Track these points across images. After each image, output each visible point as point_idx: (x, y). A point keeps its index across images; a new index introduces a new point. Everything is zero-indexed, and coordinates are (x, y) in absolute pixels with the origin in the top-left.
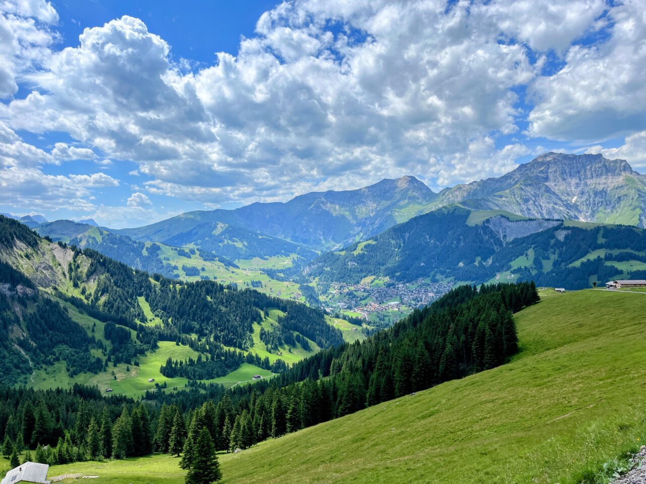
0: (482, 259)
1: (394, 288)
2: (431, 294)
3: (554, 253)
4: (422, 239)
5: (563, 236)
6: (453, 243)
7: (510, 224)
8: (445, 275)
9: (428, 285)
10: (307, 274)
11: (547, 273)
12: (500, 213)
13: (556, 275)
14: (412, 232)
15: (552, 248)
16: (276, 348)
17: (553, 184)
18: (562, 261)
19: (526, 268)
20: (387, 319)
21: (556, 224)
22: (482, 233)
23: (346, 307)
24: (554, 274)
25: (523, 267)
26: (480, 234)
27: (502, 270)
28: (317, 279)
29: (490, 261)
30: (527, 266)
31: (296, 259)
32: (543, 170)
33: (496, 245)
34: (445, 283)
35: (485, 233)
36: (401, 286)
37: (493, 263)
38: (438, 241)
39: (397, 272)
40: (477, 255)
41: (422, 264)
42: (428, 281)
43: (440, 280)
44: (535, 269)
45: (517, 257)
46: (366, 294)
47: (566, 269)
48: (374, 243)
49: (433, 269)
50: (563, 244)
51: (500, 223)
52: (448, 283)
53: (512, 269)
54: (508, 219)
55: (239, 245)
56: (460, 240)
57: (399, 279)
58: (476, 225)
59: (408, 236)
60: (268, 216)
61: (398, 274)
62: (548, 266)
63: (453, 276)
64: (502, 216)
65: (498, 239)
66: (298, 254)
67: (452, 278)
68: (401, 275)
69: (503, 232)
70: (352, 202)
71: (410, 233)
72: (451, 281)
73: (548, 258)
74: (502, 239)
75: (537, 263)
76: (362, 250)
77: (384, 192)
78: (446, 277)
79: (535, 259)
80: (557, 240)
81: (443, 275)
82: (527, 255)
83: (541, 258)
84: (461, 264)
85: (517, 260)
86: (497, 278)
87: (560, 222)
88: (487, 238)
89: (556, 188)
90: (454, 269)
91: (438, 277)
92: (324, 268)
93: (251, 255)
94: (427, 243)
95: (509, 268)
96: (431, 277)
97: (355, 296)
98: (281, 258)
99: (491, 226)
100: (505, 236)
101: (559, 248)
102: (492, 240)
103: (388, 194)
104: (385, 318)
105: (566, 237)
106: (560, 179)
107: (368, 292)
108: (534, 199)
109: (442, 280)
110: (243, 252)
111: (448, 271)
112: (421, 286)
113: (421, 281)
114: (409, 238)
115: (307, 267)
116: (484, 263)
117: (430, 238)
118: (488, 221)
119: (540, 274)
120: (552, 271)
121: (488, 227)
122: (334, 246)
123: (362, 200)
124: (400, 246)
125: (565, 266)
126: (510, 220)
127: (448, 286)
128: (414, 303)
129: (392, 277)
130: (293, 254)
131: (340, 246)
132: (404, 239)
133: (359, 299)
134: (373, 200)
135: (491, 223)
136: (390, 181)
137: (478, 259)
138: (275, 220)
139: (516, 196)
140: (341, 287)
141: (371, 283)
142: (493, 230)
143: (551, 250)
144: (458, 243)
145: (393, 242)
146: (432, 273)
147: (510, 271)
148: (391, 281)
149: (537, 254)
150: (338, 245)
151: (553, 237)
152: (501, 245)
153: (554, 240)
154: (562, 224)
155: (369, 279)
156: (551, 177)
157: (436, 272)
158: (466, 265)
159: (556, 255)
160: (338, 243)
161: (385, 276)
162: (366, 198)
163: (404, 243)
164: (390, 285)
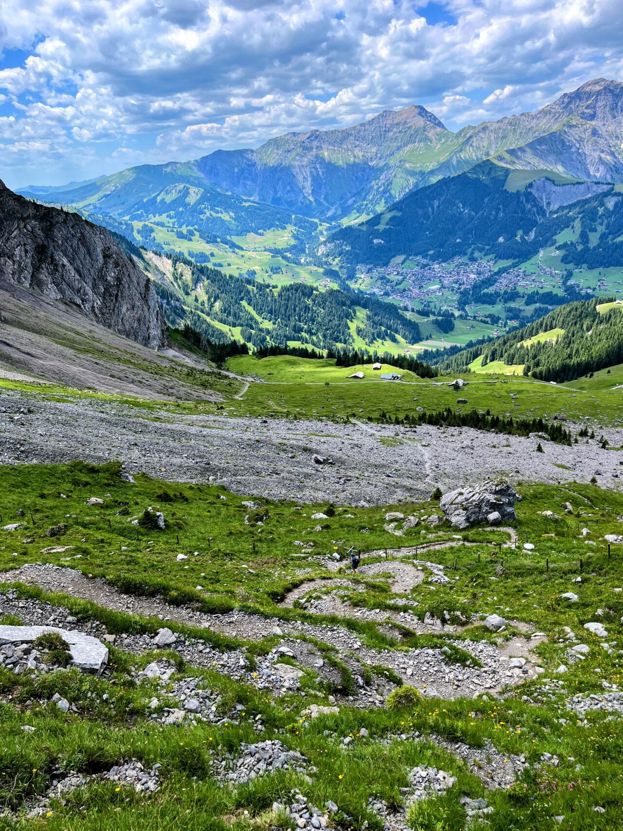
0: (524, 233)
1: (430, 269)
2: (472, 276)
3: (601, 224)
4: (454, 208)
5: (613, 203)
6: (491, 214)
7: (554, 188)
8: (483, 253)
9: (467, 264)
10: (323, 254)
11: (594, 248)
12: (544, 174)
13: (603, 250)
14: (442, 198)
15: (600, 218)
16: (372, 342)
17: (601, 124)
18: (610, 233)
19: (572, 243)
20: (432, 305)
21: (606, 188)
22: (524, 201)
23: (382, 293)
24: (601, 250)
25: (569, 243)
26: (522, 203)
27: (546, 245)
28: (337, 260)
29: (532, 235)
30: (573, 240)
31: (295, 232)
32: (591, 104)
33: (539, 215)
34: (484, 262)
35: (527, 201)
36: (436, 266)
37: (536, 237)
38: (473, 210)
39: (430, 250)
40: (519, 229)
41: (458, 240)
42: (464, 259)
43: (479, 258)
44: (581, 243)
45: (562, 229)
46: (400, 278)
47: (614, 244)
48: (399, 214)
49: (469, 246)
50: (613, 212)
51: (544, 187)
52: (488, 261)
53: (557, 245)
54: (553, 182)
55: (225, 217)
56: (500, 209)
57: (433, 258)
58: (518, 191)
59: (437, 204)
60: (236, 170)
61: (431, 252)
62: (594, 239)
63: (493, 253)
64: (547, 179)
65: (542, 208)
66: (295, 225)
67: (492, 256)
68: (434, 253)
69: (546, 199)
70: (345, 147)
71: (439, 200)
72: (492, 259)
73: (595, 230)
74: (545, 207)
75: (584, 237)
76: (387, 224)
77: (385, 131)
78: (485, 255)
79: (582, 232)
80: (606, 208)
81: (481, 252)
82: (573, 227)
83: (587, 230)
84: (501, 240)
85: (562, 233)
86: (541, 255)
87: (611, 186)
88: (529, 206)
89: (604, 129)
90: (493, 246)
91: (477, 254)
92: (344, 247)
93: (244, 231)
94: (460, 213)
95: (554, 242)
96: (468, 256)
97: (388, 281)
98: (278, 232)
99: (533, 191)
100: (549, 204)
101: (607, 218)
102: (535, 209)
103: (391, 134)
104: (431, 304)
105: (616, 205)
106: (610, 116)
107: (402, 275)
108: (578, 145)
109: (481, 259)
110: (233, 227)
111: (487, 247)
112: (458, 266)
113: (458, 260)
114: (438, 207)
115: (322, 246)
116: (526, 238)
117: (463, 207)
118: (531, 185)
119: (586, 250)
120: (599, 246)
121: (530, 193)
122: (329, 209)
123: (358, 143)
124: (429, 218)
125: (612, 240)
126: (556, 183)
127: (488, 265)
128: (456, 286)
129: (425, 257)
130: (289, 225)
131: (336, 209)
132: (433, 208)
133: (394, 283)
134: (371, 142)
135: (535, 188)
136: (391, 114)
137: (520, 233)
138: (247, 175)
139: (557, 143)
140: (369, 269)
141: (402, 264)
142: (536, 196)
143: (599, 221)
144: (497, 213)
145: (420, 212)
146: (470, 251)
147: (554, 247)
148: (424, 261)
149: (583, 226)
150: (333, 208)
151: (602, 204)
152: (544, 215)
153: (603, 208)
154: (612, 189)
155: (399, 259)
156: (599, 114)
157: (474, 249)
158: (506, 240)
159: (604, 227)
160: (332, 204)
161: (416, 255)
162: (363, 139)
163: (433, 213)
164: (424, 266)
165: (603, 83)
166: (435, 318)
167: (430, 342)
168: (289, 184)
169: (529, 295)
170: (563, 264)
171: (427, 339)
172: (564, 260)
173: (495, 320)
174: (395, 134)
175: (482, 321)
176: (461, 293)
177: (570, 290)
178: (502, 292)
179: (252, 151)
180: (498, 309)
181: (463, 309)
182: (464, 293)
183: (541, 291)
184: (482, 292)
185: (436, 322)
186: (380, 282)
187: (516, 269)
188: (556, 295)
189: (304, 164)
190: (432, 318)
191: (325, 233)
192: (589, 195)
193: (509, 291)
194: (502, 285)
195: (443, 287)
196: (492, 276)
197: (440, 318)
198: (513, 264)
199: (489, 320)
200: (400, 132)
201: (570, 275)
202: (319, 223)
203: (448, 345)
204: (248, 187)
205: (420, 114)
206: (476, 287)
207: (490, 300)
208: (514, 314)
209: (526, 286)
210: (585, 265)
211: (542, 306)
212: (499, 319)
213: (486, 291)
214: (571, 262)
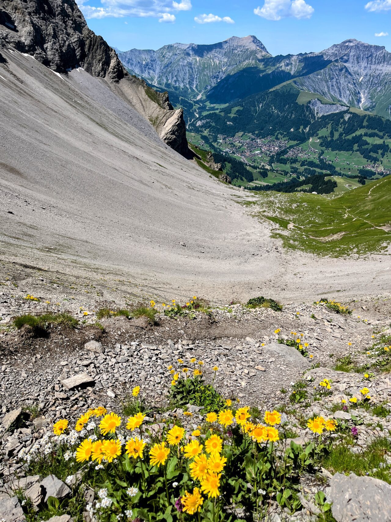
0: (304, 128)
1: (255, 142)
2: (276, 148)
4: (270, 109)
5: (348, 117)
6: (288, 115)
7: (321, 105)
8: (283, 136)
9: (274, 141)
10: (199, 126)
11: (336, 140)
12: (317, 97)
13: (340, 142)
15: (341, 124)
17: (351, 66)
18: (344, 133)
19: (326, 136)
21: (345, 108)
22: (305, 110)
23: (231, 152)
25: (324, 136)
27: (313, 136)
28: (207, 130)
29: (308, 129)
32: (347, 53)
33: (312, 118)
34: (283, 141)
35: (307, 110)
36: (259, 140)
37: (309, 130)
38: (280, 112)
41: (271, 128)
42: (273, 138)
43: (280, 139)
44: (330, 137)
45: (322, 128)
46: (241, 145)
47: (345, 139)
48: (241, 109)
50: (347, 122)
51: (316, 103)
52: (285, 141)
53: (318, 136)
56: (293, 113)
57: (258, 136)
58: (303, 104)
60: (144, 63)
61: (257, 132)
62: (336, 136)
64: (318, 100)
65: (314, 115)
67: (287, 138)
69: (317, 110)
70: (209, 56)
71: (263, 103)
72: (287, 140)
73: (337, 131)
74: (316, 115)
75: (332, 134)
77: (233, 49)
79: (331, 131)
82: (327, 128)
83: (334, 130)
84: (292, 130)
85: (322, 130)
86: (310, 141)
87: (348, 108)
88: (308, 113)
89: (352, 69)
90: (288, 133)
91: (279, 136)
92: (211, 124)
94: (273, 112)
96: (275, 136)
97: (234, 146)
100: (317, 113)
101: (344, 125)
102: (310, 115)
103: (236, 52)
104: (256, 161)
105: (349, 118)
106: (356, 62)
107: (241, 143)
111: (285, 133)
112: (270, 141)
113: (269, 138)
114: (262, 107)
116: (304, 130)
117: (275, 109)
118: (310, 102)
119: (332, 140)
120: (338, 140)
121: (309, 107)
122: (198, 95)
123: (216, 55)
124: (256, 112)
125: (345, 137)
126: (322, 102)
127: (285, 143)
128: (269, 152)
129: (253, 134)
130: (178, 104)
131: (202, 95)
132: (259, 107)
133: (237, 147)
134: (224, 55)
135: (311, 104)
136: (237, 39)
137: (302, 127)
138: (150, 67)
139: (327, 75)
140: (224, 138)
141: (242, 137)
142: (312, 108)
143: (340, 126)
144: (292, 115)
145: (252, 109)
146: (276, 134)
147: (317, 137)
148: (253, 137)
149: (332, 128)
150: (201, 94)
151: (343, 117)
152: (315, 119)
153: (343, 119)
154: (349, 110)
155: (240, 134)
156: (351, 60)
157: (278, 133)
158: (295, 130)
159: (342, 129)
160: (200, 92)
161: (249, 133)
162: (220, 53)
163: (259, 110)
164: (252, 140)
165: (354, 42)
166: (259, 170)
167: (257, 182)
168: (176, 76)
169: (302, 161)
170: (320, 147)
171: (256, 180)
172: (321, 145)
173: (286, 173)
174: (238, 52)
175: (280, 173)
176: (270, 157)
177: (321, 160)
178: (290, 158)
179: (154, 51)
180: (287, 167)
181: (271, 166)
182: (272, 157)
183: (308, 160)
184: (281, 158)
185: (260, 172)
186: (230, 145)
187: (298, 147)
188: (315, 163)
189: (185, 64)
190: (258, 170)
191: (197, 110)
192: (337, 111)
193: (293, 158)
194: (290, 154)
195: (262, 153)
196: (286, 149)
197: (262, 170)
198: (297, 144)
199: (283, 173)
200: (241, 51)
201: (323, 153)
202: (194, 104)
203: (265, 184)
204: (151, 74)
205: (253, 41)
206: (278, 154)
207: (284, 162)
208: (295, 170)
209: (302, 156)
210: (330, 149)
211: (308, 167)
212: (288, 173)
213: (282, 157)
214: (324, 146)
